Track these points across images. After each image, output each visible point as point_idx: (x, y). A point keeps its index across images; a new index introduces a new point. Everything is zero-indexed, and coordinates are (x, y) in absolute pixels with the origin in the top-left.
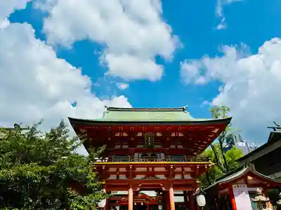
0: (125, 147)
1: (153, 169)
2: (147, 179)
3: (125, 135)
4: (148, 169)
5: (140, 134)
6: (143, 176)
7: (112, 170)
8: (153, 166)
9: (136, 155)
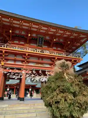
1: (42, 59)
3: (23, 33)
4: (39, 59)
5: (34, 35)
8: (42, 58)
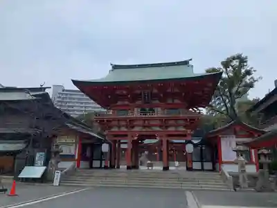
0: (126, 103)
1: (149, 122)
2: (144, 130)
4: (144, 122)
6: (141, 128)
7: (114, 123)
9: (136, 109)
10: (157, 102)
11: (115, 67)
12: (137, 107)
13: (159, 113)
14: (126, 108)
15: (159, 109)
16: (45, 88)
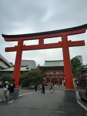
10: (57, 71)
11: (46, 61)
12: (52, 72)
13: (57, 73)
14: (49, 72)
15: (57, 72)
16: (28, 66)
